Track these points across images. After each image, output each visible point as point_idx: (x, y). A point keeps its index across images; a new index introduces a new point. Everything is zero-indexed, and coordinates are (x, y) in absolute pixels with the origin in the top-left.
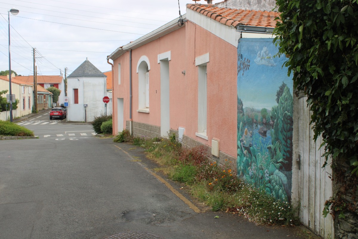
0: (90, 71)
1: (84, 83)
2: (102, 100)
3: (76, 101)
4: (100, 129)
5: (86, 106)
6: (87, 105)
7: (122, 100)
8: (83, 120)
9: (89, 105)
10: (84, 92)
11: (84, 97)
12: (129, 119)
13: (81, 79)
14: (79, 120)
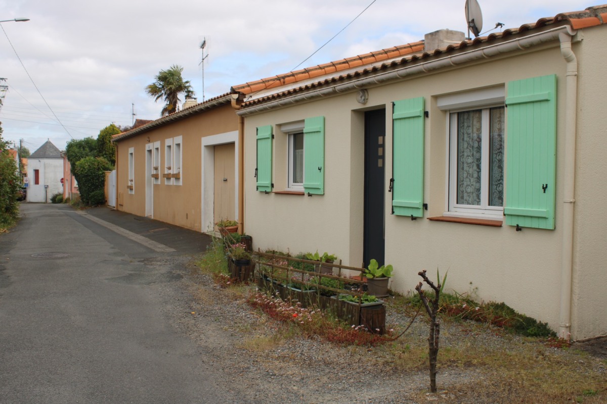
0: (51, 152)
1: (45, 164)
2: (60, 181)
3: (37, 182)
4: (55, 201)
5: (46, 187)
6: (48, 186)
7: (67, 180)
8: (44, 201)
9: (49, 186)
10: (45, 173)
11: (45, 179)
12: (70, 191)
13: (41, 160)
14: (40, 201)
